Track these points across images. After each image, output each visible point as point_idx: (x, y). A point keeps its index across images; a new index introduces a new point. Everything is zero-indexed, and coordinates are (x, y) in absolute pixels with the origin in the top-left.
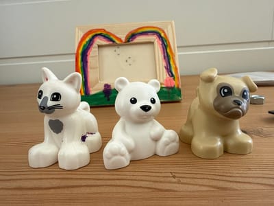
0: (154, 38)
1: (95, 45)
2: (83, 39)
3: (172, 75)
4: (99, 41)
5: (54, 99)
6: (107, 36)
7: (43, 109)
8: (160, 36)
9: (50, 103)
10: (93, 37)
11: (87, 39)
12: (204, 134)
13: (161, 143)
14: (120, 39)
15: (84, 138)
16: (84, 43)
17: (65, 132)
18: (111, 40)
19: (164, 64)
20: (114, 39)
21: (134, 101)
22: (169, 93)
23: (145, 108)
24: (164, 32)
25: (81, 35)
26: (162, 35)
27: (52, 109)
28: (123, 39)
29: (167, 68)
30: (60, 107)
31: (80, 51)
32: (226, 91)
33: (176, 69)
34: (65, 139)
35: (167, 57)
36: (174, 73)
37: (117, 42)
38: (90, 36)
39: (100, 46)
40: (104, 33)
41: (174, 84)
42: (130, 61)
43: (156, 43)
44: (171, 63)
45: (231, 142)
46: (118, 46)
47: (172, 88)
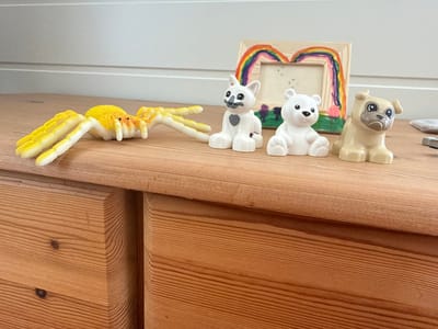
0: (324, 61)
1: (258, 62)
2: (246, 54)
3: (339, 104)
4: (263, 58)
5: (239, 98)
6: (272, 54)
7: (230, 104)
8: (332, 59)
9: (236, 101)
10: (258, 53)
11: (251, 55)
12: (352, 142)
13: (313, 146)
14: (285, 58)
15: (251, 135)
16: (247, 58)
17: (240, 125)
18: (276, 58)
19: (332, 91)
20: (280, 57)
21: (298, 108)
22: (331, 123)
23: (306, 114)
24: (337, 55)
25: (245, 50)
26: (335, 58)
27: (236, 105)
28: (290, 59)
29: (334, 96)
30: (242, 105)
31: (242, 67)
32: (373, 107)
33: (345, 97)
34: (240, 130)
35: (336, 84)
36: (341, 102)
37: (283, 61)
38: (254, 52)
39: (262, 64)
40: (270, 50)
41: (340, 114)
42: (293, 83)
43: (326, 66)
44: (340, 90)
45: (373, 153)
46: (283, 65)
47: (336, 118)
